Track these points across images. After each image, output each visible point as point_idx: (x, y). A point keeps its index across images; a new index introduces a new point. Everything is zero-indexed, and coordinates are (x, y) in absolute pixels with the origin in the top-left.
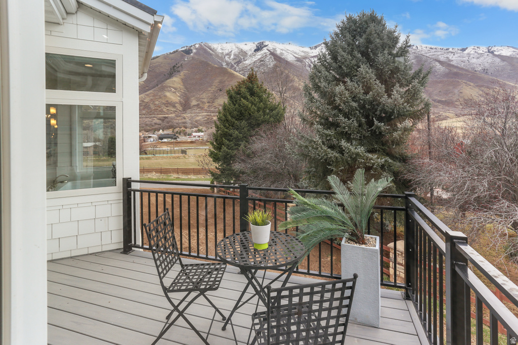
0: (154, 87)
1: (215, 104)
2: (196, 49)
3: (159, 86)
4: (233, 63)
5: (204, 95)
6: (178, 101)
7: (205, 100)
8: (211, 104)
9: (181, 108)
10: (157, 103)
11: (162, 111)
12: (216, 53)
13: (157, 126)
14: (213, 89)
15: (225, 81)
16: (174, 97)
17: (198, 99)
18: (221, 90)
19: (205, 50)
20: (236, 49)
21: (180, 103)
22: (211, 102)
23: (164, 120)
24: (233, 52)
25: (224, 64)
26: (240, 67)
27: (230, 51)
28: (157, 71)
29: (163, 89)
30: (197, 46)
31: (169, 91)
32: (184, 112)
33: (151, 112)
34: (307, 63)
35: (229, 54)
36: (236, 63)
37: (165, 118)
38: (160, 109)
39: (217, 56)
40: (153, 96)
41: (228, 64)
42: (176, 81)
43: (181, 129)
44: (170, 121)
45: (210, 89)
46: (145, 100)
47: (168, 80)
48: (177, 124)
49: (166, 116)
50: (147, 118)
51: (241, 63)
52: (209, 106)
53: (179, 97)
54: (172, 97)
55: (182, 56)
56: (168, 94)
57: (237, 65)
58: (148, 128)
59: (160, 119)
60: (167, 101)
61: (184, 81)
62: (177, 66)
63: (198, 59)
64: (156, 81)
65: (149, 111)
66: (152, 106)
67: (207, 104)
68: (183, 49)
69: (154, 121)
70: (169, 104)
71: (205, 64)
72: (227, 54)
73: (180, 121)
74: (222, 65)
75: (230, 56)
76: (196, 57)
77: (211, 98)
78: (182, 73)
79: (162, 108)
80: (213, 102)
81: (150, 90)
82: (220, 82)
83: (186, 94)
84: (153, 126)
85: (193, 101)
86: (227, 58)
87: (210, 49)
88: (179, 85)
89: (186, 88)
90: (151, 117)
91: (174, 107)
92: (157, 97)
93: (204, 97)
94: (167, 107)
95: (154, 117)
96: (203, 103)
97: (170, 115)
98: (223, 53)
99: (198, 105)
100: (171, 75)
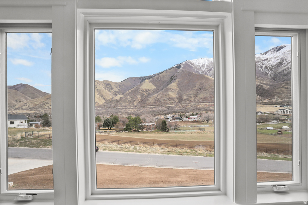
0: (162, 90)
1: (198, 98)
2: (183, 65)
3: (165, 89)
4: (206, 71)
5: (191, 93)
6: (175, 97)
7: (192, 96)
8: (195, 98)
9: (177, 101)
10: (164, 98)
11: (167, 103)
12: (195, 66)
13: (166, 112)
14: (196, 89)
15: (203, 83)
16: (173, 95)
17: (187, 95)
18: (201, 89)
19: (189, 65)
20: (208, 62)
21: (177, 98)
22: (195, 96)
23: (169, 108)
24: (206, 64)
25: (200, 72)
26: (211, 73)
27: (204, 63)
28: (163, 80)
29: (167, 90)
30: (184, 63)
31: (170, 91)
32: (180, 103)
33: (161, 104)
34: (259, 65)
35: (203, 66)
36: (208, 71)
37: (169, 107)
38: (166, 102)
39: (196, 68)
40: (162, 95)
41: (203, 72)
42: (174, 85)
43: (180, 113)
44: (172, 109)
45: (194, 89)
46: (158, 97)
47: (170, 85)
48: (177, 110)
49: (170, 106)
50: (160, 107)
51: (211, 70)
52: (194, 99)
53: (176, 94)
54: (172, 95)
55: (176, 70)
56: (170, 93)
57: (209, 72)
58: (162, 113)
59: (167, 108)
60: (170, 97)
61: (178, 85)
62: (174, 76)
63: (186, 71)
64: (162, 86)
65: (160, 103)
66: (162, 101)
67: (193, 98)
68: (176, 66)
69: (164, 109)
70: (171, 99)
71: (190, 74)
72: (202, 66)
73: (178, 109)
74: (199, 73)
75: (204, 67)
76: (184, 70)
77: (195, 94)
78: (177, 80)
79: (167, 101)
80: (196, 97)
81: (160, 91)
82: (200, 84)
83: (180, 92)
84: (164, 112)
85: (185, 96)
86: (202, 68)
87: (192, 64)
88: (176, 88)
89: (180, 89)
90: (162, 107)
91: (174, 100)
92: (164, 95)
93: (191, 94)
94: (169, 100)
95: (163, 107)
96: (191, 97)
97: (172, 105)
98: (199, 66)
99: (188, 99)
100: (170, 82)
